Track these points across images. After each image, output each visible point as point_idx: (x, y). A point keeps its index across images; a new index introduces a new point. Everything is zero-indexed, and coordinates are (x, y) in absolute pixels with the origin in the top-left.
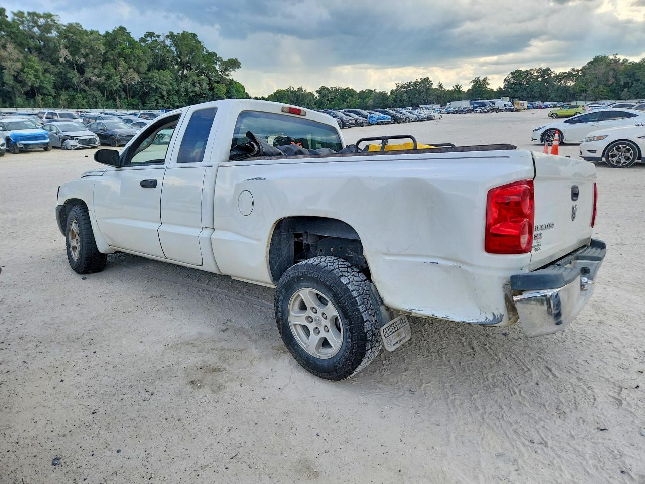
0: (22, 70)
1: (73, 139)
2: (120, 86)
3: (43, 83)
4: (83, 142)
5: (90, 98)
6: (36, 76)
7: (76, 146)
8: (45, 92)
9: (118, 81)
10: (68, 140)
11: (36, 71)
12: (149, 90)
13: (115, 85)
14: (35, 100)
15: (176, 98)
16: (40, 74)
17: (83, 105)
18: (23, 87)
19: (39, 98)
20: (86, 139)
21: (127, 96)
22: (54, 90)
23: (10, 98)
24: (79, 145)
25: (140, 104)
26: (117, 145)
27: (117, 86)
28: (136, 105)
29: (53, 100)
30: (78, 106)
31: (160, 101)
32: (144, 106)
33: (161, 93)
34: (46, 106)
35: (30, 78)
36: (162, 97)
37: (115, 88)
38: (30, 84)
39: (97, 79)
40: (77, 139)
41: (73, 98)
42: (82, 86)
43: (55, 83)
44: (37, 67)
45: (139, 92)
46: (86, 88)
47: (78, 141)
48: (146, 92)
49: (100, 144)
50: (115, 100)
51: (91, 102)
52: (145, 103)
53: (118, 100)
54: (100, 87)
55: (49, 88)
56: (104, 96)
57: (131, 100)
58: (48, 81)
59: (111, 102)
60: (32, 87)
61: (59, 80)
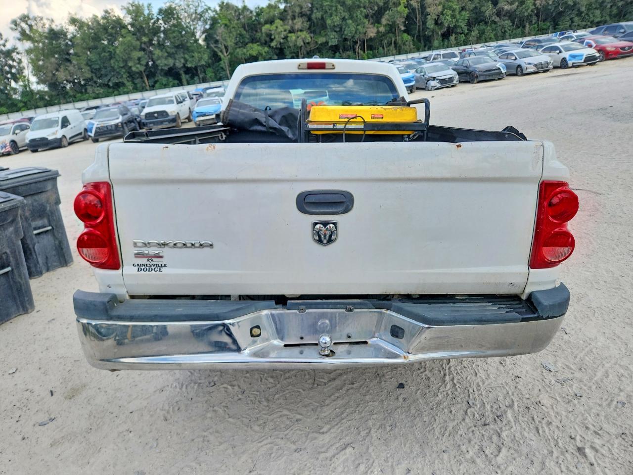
0: (442, 13)
1: (434, 80)
2: (532, 11)
3: (458, 22)
4: (443, 81)
5: (499, 29)
6: (453, 16)
7: (436, 86)
8: (458, 31)
9: (531, 5)
10: (430, 81)
11: (454, 11)
12: (565, 9)
13: (527, 10)
14: (449, 40)
15: (598, 12)
16: (457, 13)
17: (491, 38)
18: (441, 28)
19: (452, 38)
20: (445, 79)
21: (539, 20)
22: (466, 27)
23: (430, 42)
24: (439, 85)
25: (551, 27)
26: (475, 81)
27: (529, 11)
28: (546, 30)
29: (464, 38)
30: (486, 40)
31: (576, 19)
32: (555, 29)
33: (579, 10)
34: (458, 45)
35: (448, 20)
36: (580, 14)
37: (526, 14)
38: (446, 25)
39: (510, 7)
40: (438, 79)
41: (482, 33)
42: (493, 18)
43: (469, 20)
44: (454, 7)
45: (552, 13)
46: (497, 19)
47: (438, 81)
48: (561, 12)
49: (458, 82)
50: (524, 27)
51: (500, 33)
52: (557, 24)
53: (527, 25)
54: (511, 15)
55: (463, 26)
56: (513, 25)
57: (541, 23)
58: (462, 19)
59: (519, 31)
60: (449, 27)
61: (474, 15)
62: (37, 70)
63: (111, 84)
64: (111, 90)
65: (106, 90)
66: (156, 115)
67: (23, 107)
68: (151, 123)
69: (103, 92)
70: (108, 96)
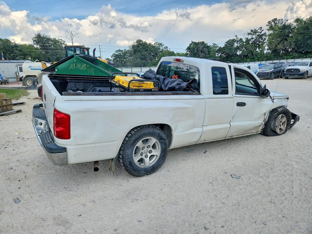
62: (270, 43)
63: (303, 52)
64: (302, 55)
65: (299, 55)
66: (292, 70)
67: (257, 60)
68: (288, 74)
69: (298, 56)
70: (299, 58)
